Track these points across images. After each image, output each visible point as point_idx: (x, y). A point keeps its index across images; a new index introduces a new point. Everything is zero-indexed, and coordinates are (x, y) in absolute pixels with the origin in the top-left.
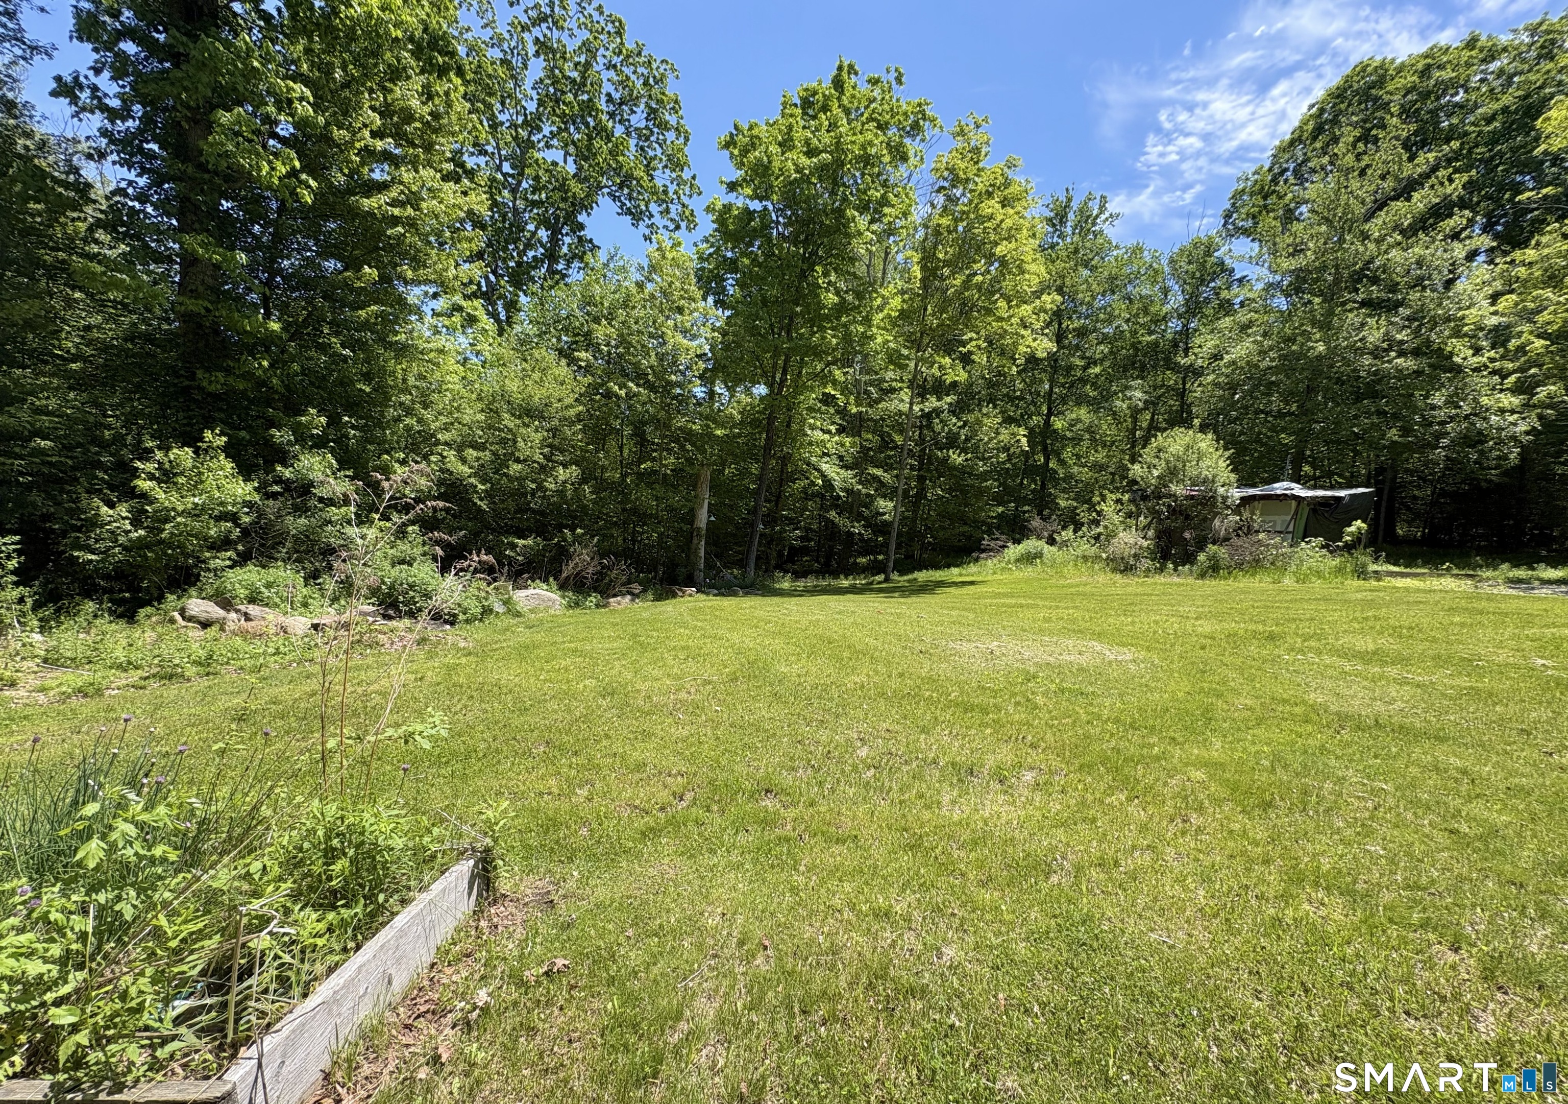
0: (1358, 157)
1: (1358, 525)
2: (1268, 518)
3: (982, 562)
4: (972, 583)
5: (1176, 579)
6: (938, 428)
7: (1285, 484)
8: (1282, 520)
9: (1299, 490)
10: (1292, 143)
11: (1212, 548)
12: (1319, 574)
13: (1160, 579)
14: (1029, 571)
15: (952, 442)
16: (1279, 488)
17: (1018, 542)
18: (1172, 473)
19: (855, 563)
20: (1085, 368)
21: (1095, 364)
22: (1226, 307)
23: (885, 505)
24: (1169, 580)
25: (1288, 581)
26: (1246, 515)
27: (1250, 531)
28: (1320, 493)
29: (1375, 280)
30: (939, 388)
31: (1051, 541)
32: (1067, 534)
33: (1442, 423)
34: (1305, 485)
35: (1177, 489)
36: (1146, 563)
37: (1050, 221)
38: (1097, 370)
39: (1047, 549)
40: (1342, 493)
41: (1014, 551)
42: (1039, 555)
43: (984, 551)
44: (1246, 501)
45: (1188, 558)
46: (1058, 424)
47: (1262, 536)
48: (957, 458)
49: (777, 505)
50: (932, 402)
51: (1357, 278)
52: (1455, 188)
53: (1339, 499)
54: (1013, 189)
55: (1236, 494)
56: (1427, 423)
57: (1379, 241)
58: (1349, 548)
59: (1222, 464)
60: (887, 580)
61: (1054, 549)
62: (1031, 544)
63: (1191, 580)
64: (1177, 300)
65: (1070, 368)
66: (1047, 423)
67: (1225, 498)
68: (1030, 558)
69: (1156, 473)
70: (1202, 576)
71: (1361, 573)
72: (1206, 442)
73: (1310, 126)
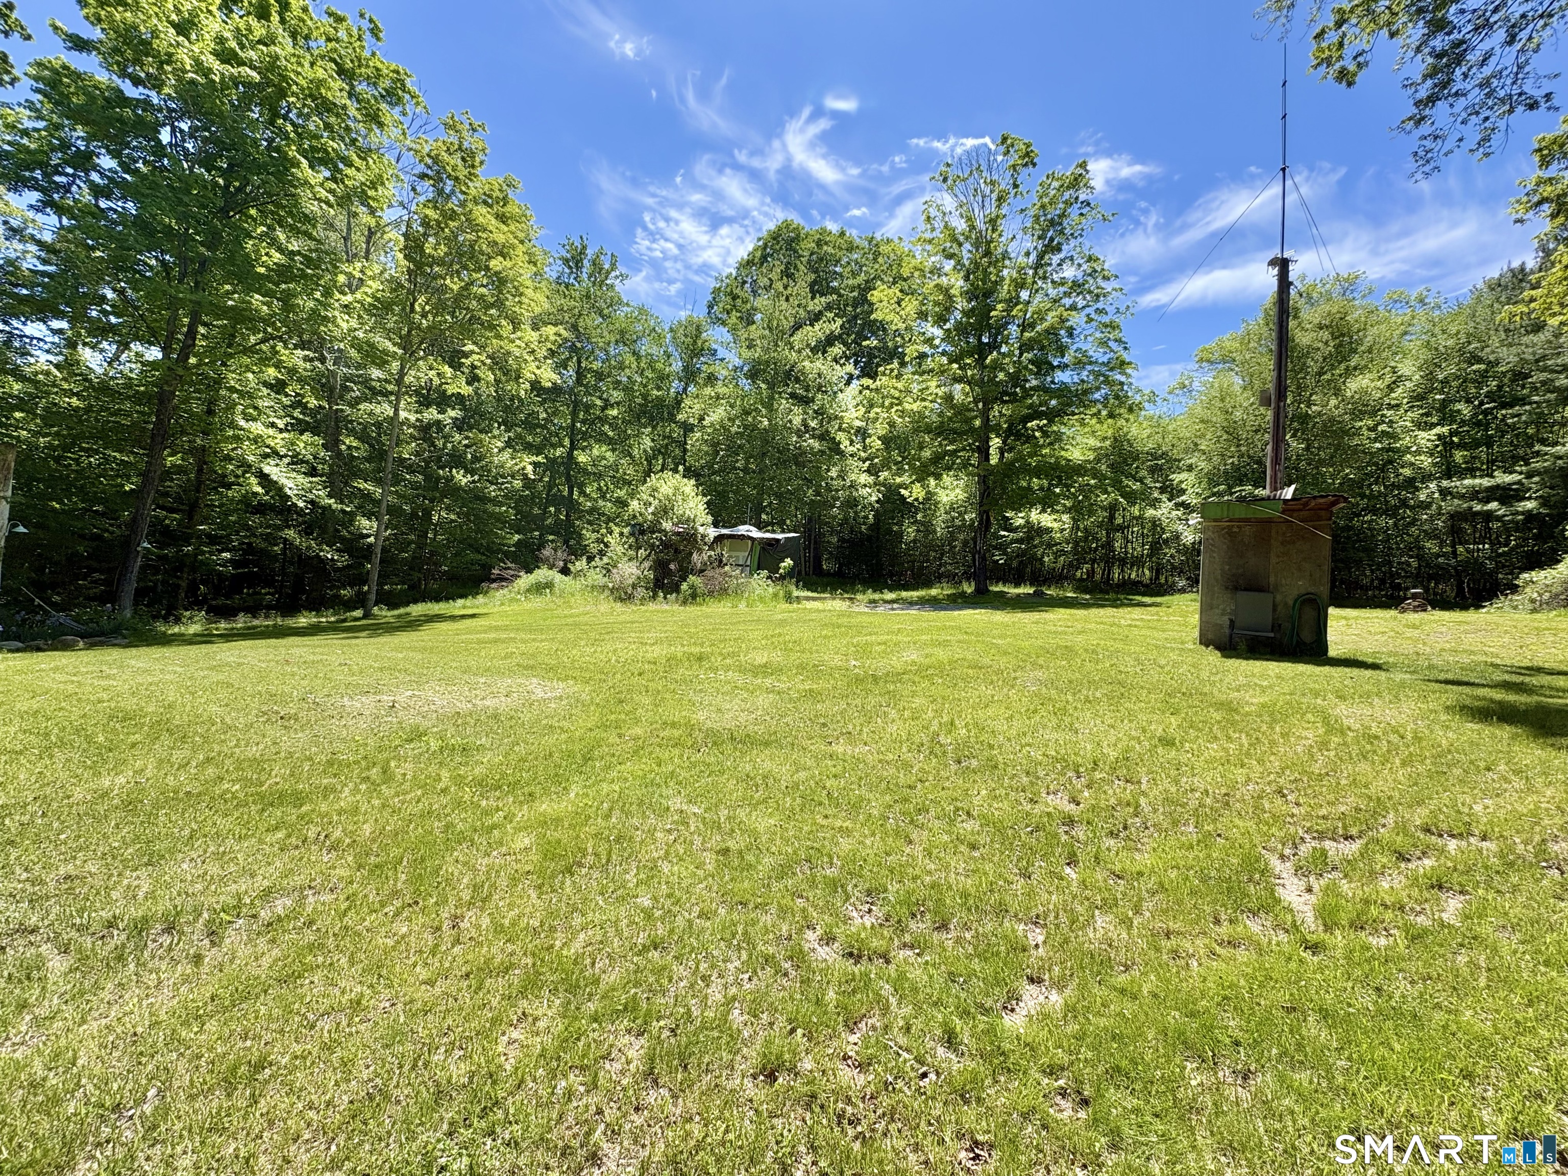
0: (786, 287)
1: (788, 562)
2: (734, 554)
3: (492, 593)
4: (473, 616)
5: (666, 607)
6: (440, 443)
7: (747, 527)
8: (742, 556)
9: (755, 533)
10: (748, 262)
11: (692, 578)
12: (761, 599)
13: (652, 606)
14: (537, 602)
15: (457, 461)
16: (742, 529)
17: (529, 571)
18: (664, 511)
19: (338, 596)
20: (603, 409)
21: (612, 406)
22: (711, 379)
23: (366, 525)
24: (658, 607)
25: (742, 605)
26: (718, 550)
27: (721, 564)
28: (768, 535)
29: (797, 380)
30: (443, 401)
31: (565, 571)
32: (581, 564)
33: (837, 491)
34: (760, 529)
35: (667, 525)
36: (641, 592)
37: (566, 261)
38: (615, 412)
39: (558, 577)
40: (780, 536)
41: (525, 580)
42: (549, 585)
43: (494, 581)
44: (719, 539)
45: (676, 589)
46: (582, 458)
47: (727, 568)
48: (461, 478)
49: (191, 518)
50: (432, 414)
51: (788, 374)
52: (836, 326)
53: (778, 540)
54: (510, 209)
55: (712, 533)
56: (829, 488)
57: (799, 351)
58: (782, 578)
59: (702, 507)
60: (365, 616)
61: (566, 579)
62: (542, 574)
63: (676, 607)
64: (677, 366)
65: (588, 407)
66: (570, 455)
67: (704, 536)
68: (539, 588)
69: (651, 510)
70: (684, 603)
71: (789, 598)
72: (689, 486)
73: (758, 254)
